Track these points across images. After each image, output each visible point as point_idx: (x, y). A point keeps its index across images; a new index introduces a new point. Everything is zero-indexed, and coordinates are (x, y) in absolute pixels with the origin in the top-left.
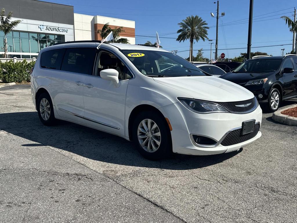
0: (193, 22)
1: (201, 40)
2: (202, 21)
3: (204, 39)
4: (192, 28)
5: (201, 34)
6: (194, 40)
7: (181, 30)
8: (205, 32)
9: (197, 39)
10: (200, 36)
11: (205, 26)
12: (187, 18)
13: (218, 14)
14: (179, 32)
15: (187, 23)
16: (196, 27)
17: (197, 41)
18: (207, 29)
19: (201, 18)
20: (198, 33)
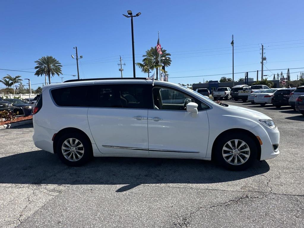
0: (48, 61)
1: (56, 75)
2: (56, 61)
3: (58, 75)
4: (48, 66)
5: (56, 70)
6: (51, 75)
7: (38, 66)
8: (59, 69)
9: (53, 74)
10: (55, 72)
11: (59, 64)
12: (43, 57)
13: (77, 56)
14: (36, 69)
15: (43, 62)
16: (51, 65)
17: (53, 76)
18: (61, 67)
19: (55, 58)
20: (54, 70)
